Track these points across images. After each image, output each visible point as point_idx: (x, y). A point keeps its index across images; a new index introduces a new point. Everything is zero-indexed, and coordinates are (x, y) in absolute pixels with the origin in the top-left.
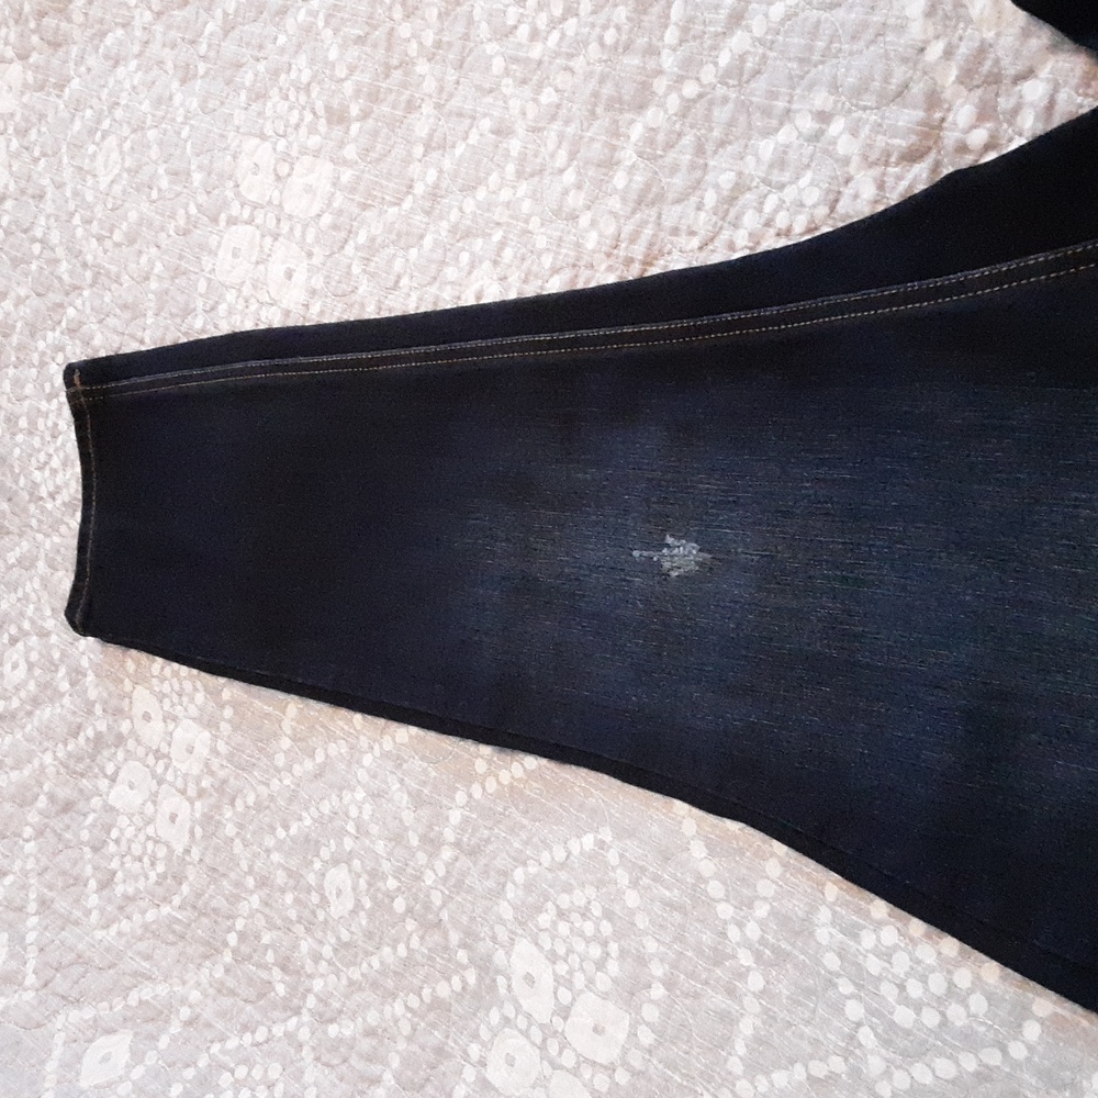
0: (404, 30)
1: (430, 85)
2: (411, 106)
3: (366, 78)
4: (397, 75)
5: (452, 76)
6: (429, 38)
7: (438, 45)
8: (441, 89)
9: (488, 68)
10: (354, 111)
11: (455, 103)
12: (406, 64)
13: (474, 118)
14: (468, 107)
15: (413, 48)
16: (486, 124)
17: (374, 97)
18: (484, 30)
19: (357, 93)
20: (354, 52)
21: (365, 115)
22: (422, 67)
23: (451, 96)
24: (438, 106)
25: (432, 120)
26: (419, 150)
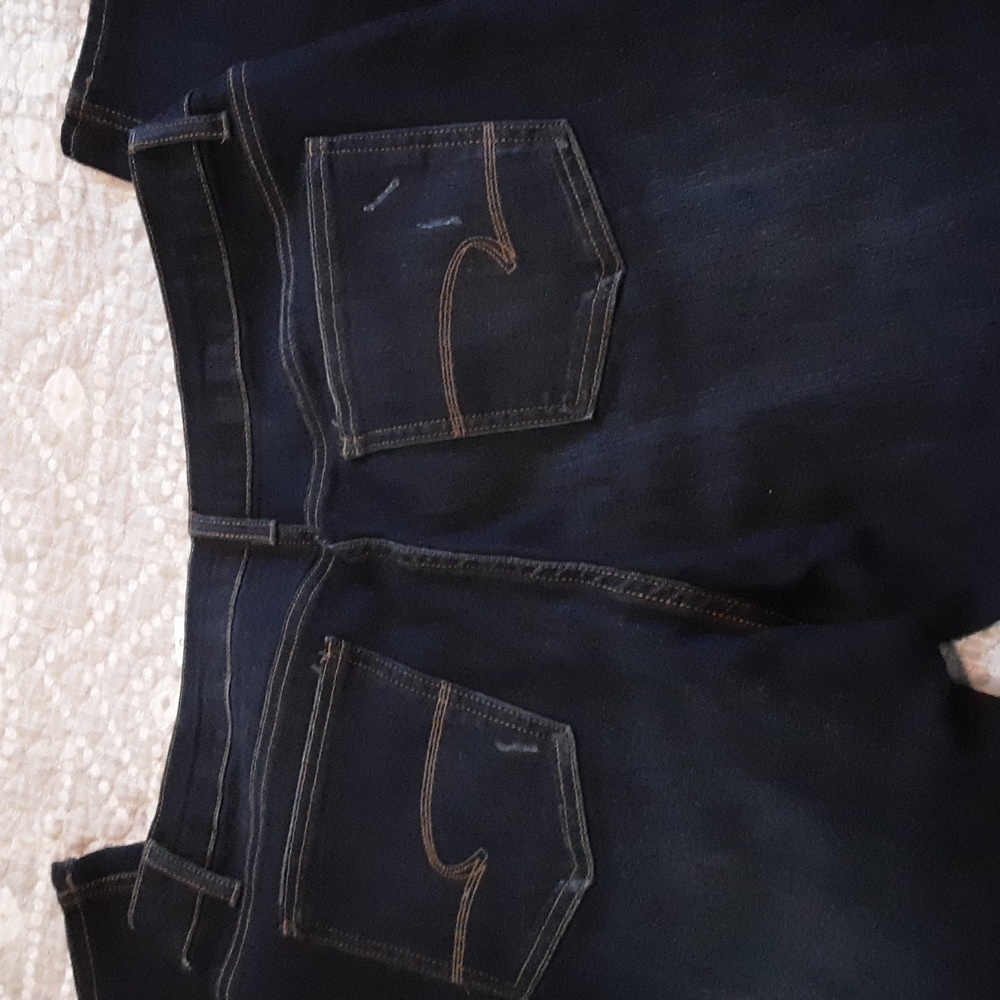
0: (70, 491)
1: (98, 534)
2: (83, 550)
3: (39, 528)
4: (67, 526)
5: (117, 529)
6: (94, 498)
7: (103, 503)
8: (109, 539)
9: (150, 526)
10: (31, 552)
11: (124, 550)
12: (76, 519)
13: (141, 562)
14: (135, 554)
15: (79, 506)
16: (153, 569)
17: (48, 542)
18: (143, 497)
19: (32, 540)
20: (25, 508)
21: (40, 557)
22: (89, 520)
23: (119, 545)
24: (108, 551)
25: (104, 562)
26: (95, 586)
